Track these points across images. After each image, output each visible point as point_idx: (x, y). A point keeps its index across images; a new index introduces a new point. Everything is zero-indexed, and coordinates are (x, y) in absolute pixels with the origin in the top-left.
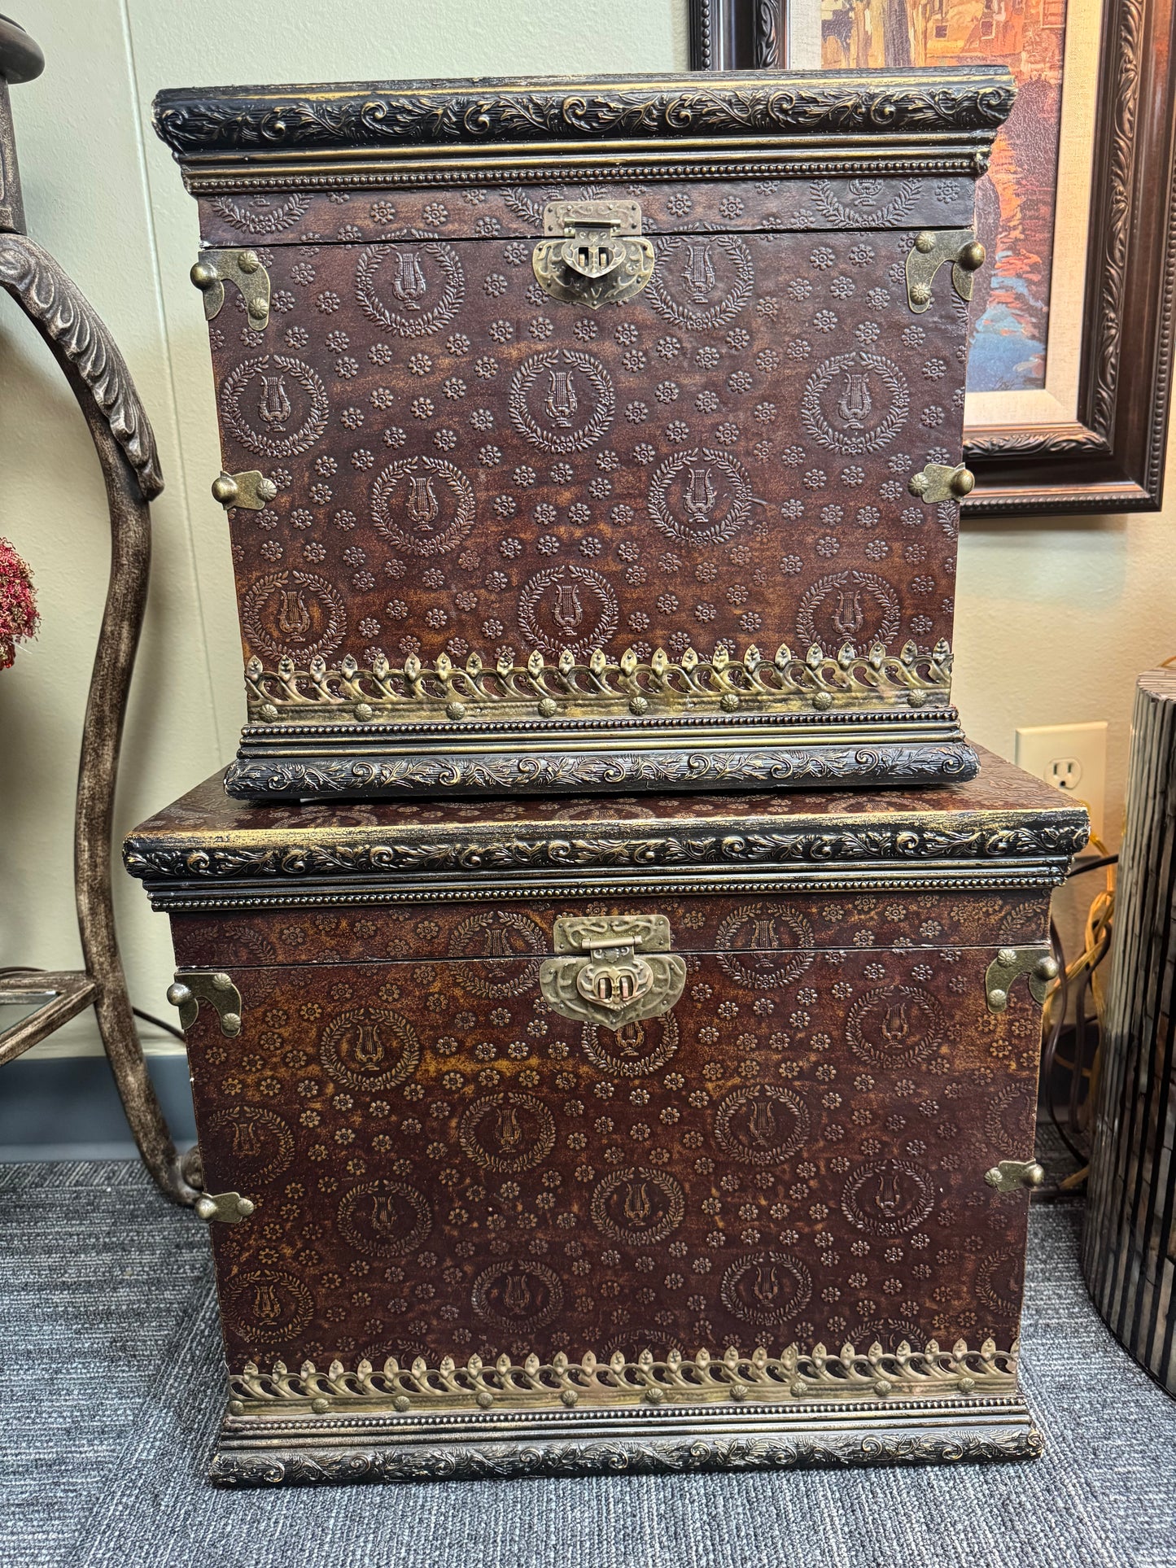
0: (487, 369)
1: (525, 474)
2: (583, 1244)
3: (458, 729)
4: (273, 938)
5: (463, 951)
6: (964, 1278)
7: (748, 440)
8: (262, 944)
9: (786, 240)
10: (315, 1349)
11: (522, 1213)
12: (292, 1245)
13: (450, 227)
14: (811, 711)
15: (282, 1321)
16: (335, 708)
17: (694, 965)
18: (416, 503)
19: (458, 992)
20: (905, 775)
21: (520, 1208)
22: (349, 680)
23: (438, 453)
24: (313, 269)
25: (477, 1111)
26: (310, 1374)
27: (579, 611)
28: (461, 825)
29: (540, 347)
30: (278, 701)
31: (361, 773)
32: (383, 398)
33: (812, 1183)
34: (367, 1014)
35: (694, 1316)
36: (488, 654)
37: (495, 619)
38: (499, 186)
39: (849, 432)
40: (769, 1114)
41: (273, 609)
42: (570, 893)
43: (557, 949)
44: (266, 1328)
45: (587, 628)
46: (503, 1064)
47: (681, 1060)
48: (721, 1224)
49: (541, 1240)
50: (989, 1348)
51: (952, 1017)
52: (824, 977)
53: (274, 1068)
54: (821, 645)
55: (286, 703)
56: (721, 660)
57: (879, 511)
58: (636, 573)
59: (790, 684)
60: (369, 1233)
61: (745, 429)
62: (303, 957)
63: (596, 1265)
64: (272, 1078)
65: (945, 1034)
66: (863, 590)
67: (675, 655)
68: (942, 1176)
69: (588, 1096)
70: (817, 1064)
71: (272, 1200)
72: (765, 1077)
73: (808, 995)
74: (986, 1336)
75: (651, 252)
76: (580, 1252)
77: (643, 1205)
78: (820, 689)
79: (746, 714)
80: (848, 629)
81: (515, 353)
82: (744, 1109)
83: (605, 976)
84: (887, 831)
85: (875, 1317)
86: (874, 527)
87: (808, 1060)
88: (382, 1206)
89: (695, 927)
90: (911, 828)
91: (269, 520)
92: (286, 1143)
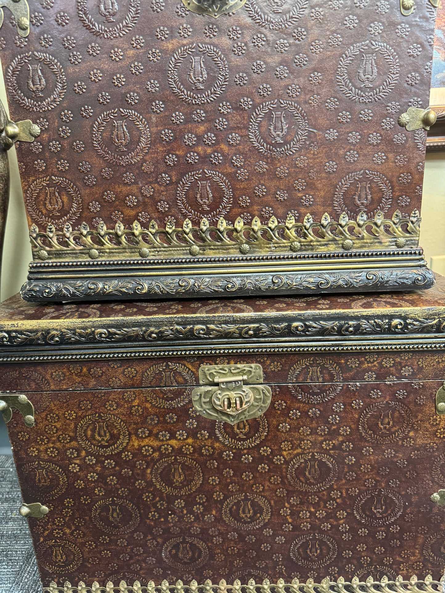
0: (154, 56)
1: (179, 117)
2: (218, 529)
3: (146, 263)
4: (48, 377)
5: (150, 384)
6: (417, 546)
7: (306, 94)
8: (42, 380)
10: (85, 576)
11: (186, 514)
12: (70, 528)
14: (341, 251)
15: (67, 563)
16: (78, 251)
17: (276, 391)
18: (117, 135)
19: (148, 405)
20: (394, 285)
21: (185, 512)
22: (85, 236)
23: (129, 106)
25: (160, 466)
26: (82, 588)
27: (211, 195)
28: (145, 317)
29: (185, 42)
30: (48, 248)
31: (93, 287)
32: (96, 75)
33: (338, 500)
34: (100, 416)
35: (276, 563)
36: (161, 221)
37: (164, 201)
39: (365, 89)
40: (316, 467)
41: (42, 197)
42: (207, 353)
43: (201, 382)
44: (59, 566)
45: (215, 206)
46: (173, 442)
47: (269, 440)
48: (290, 520)
49: (196, 527)
50: (429, 579)
51: (417, 417)
52: (347, 397)
53: (54, 443)
54: (347, 213)
55: (52, 249)
56: (291, 222)
57: (381, 135)
58: (243, 173)
59: (329, 235)
60: (108, 523)
61: (304, 88)
62: (64, 387)
63: (225, 539)
64: (53, 448)
65: (412, 426)
66: (372, 181)
67: (264, 220)
68: (407, 497)
69: (219, 458)
70: (343, 442)
71: (57, 507)
72: (314, 449)
73: (338, 407)
74: (428, 573)
76: (217, 533)
77: (249, 511)
78: (346, 238)
79: (304, 253)
80: (362, 204)
81: (170, 46)
82: (303, 465)
83: (227, 397)
84: (386, 319)
85: (370, 564)
86: (378, 145)
87: (338, 440)
88: (114, 510)
89: (276, 370)
90: (400, 317)
91: (38, 148)
92: (63, 479)
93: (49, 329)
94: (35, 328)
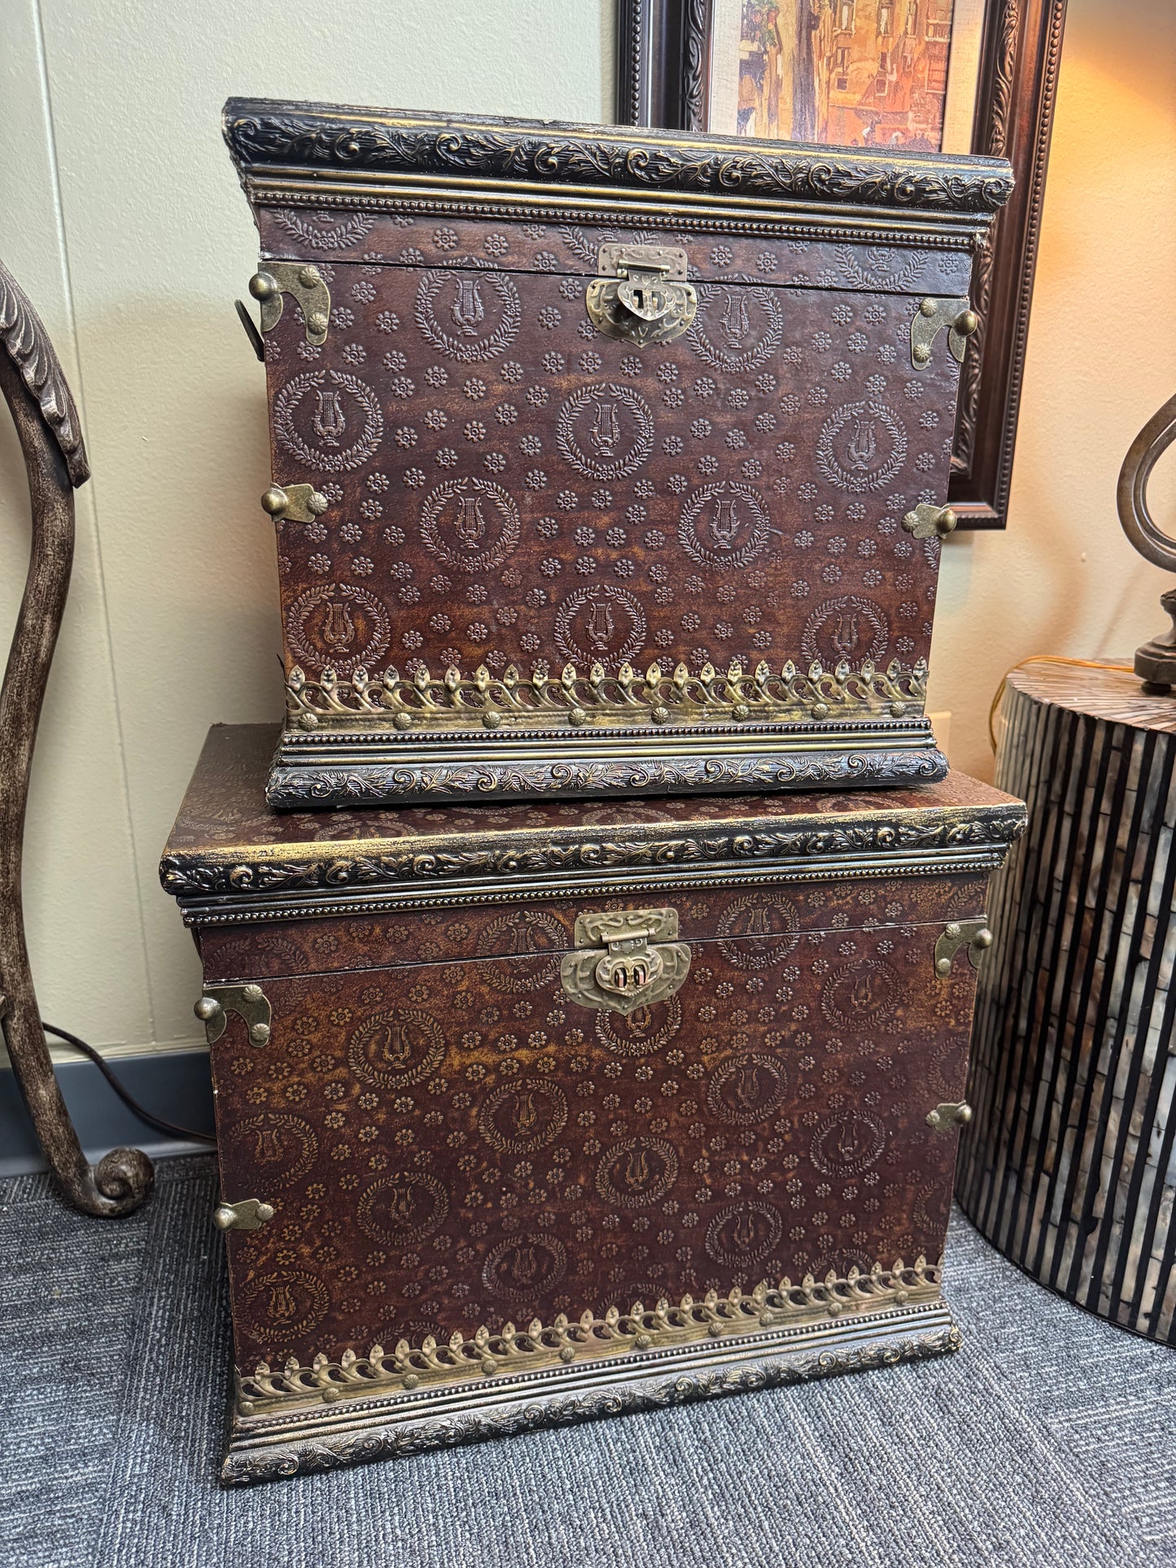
0: (537, 398)
1: (569, 498)
2: (587, 1213)
3: (495, 737)
4: (307, 948)
5: (490, 950)
6: (905, 1207)
7: (770, 475)
8: (294, 954)
9: (813, 297)
10: (329, 1341)
11: (534, 1189)
12: (310, 1243)
13: (510, 258)
14: (809, 721)
15: (296, 1319)
16: (375, 716)
17: (698, 952)
18: (464, 523)
19: (484, 989)
20: (888, 777)
21: (532, 1185)
22: (391, 690)
23: (487, 475)
24: (374, 288)
25: (496, 1101)
26: (322, 1367)
27: (611, 627)
28: (501, 833)
29: (589, 380)
30: (319, 710)
31: (402, 780)
32: (436, 419)
33: (787, 1137)
34: (397, 1015)
35: (682, 1266)
36: (524, 667)
37: (533, 634)
38: (558, 224)
39: (856, 473)
40: (755, 1080)
41: (318, 620)
42: (601, 891)
43: (577, 944)
44: (281, 1327)
45: (617, 645)
46: (523, 1054)
47: (681, 1038)
48: (708, 1181)
49: (549, 1213)
50: (921, 1264)
51: (908, 984)
52: (806, 956)
53: (301, 1074)
54: (821, 662)
55: (327, 712)
56: (736, 674)
57: (876, 544)
58: (664, 593)
59: (794, 696)
60: (387, 1224)
61: (767, 465)
62: (336, 964)
63: (598, 1230)
64: (299, 1084)
65: (901, 999)
66: (860, 613)
67: (695, 669)
68: (892, 1121)
69: (599, 1077)
70: (797, 1032)
71: (292, 1203)
72: (752, 1047)
73: (792, 973)
74: (920, 1253)
75: (694, 298)
76: (584, 1220)
77: (642, 1170)
78: (818, 701)
79: (754, 723)
80: (844, 648)
81: (565, 384)
82: (734, 1076)
83: (621, 966)
84: (870, 827)
85: (832, 1249)
86: (871, 557)
87: (789, 1029)
89: (700, 917)
90: (889, 824)
91: (318, 533)
92: (310, 1145)
93: (333, 858)
94: (308, 856)
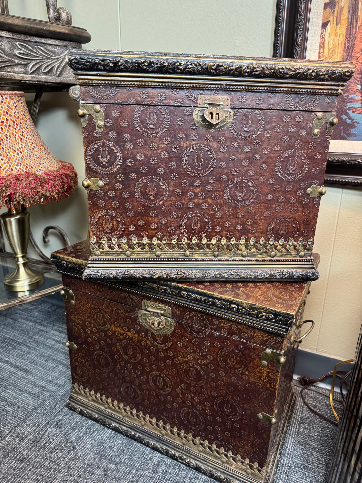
0: (175, 149)
3: (159, 260)
7: (257, 175)
9: (275, 113)
13: (167, 101)
14: (269, 258)
16: (119, 252)
18: (149, 191)
20: (297, 278)
22: (124, 244)
23: (157, 175)
24: (119, 112)
27: (199, 225)
29: (193, 143)
30: (101, 250)
31: (127, 273)
32: (140, 156)
36: (169, 237)
38: (184, 89)
39: (289, 175)
41: (101, 221)
45: (201, 230)
54: (274, 238)
55: (103, 250)
56: (243, 241)
57: (296, 199)
58: (218, 214)
59: (263, 249)
61: (257, 172)
66: (289, 222)
67: (228, 239)
74: (255, 461)
75: (232, 114)
78: (272, 251)
79: (249, 258)
80: (283, 234)
81: (185, 145)
86: (294, 203)
91: (101, 193)
